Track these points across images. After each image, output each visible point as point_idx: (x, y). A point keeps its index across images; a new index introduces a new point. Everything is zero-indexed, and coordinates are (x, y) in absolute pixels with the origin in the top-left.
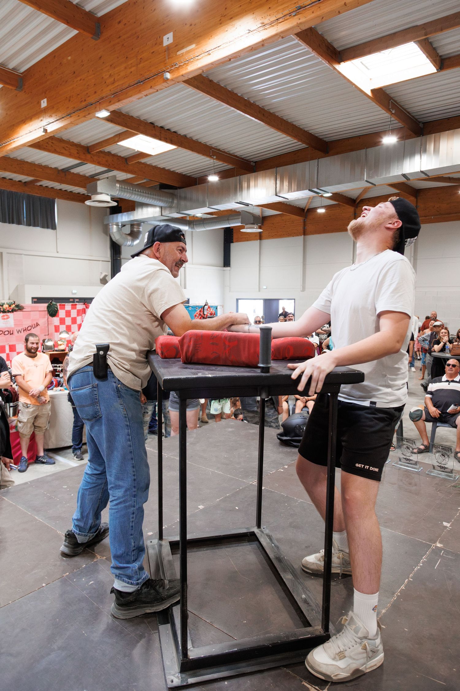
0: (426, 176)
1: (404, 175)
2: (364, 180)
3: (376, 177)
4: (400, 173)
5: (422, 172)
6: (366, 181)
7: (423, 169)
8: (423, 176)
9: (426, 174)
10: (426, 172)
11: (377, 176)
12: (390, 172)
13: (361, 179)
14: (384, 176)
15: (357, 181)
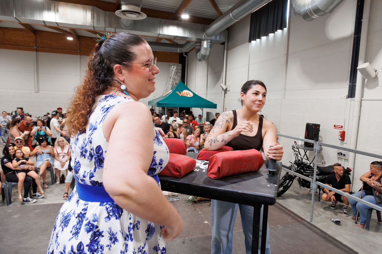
0: (58, 26)
1: (44, 22)
2: (14, 17)
3: (23, 18)
4: (42, 20)
5: (56, 23)
6: (15, 18)
7: (57, 22)
8: (56, 25)
9: (58, 25)
10: (58, 24)
11: (25, 17)
12: (34, 17)
13: (11, 15)
14: (29, 18)
15: (8, 16)
